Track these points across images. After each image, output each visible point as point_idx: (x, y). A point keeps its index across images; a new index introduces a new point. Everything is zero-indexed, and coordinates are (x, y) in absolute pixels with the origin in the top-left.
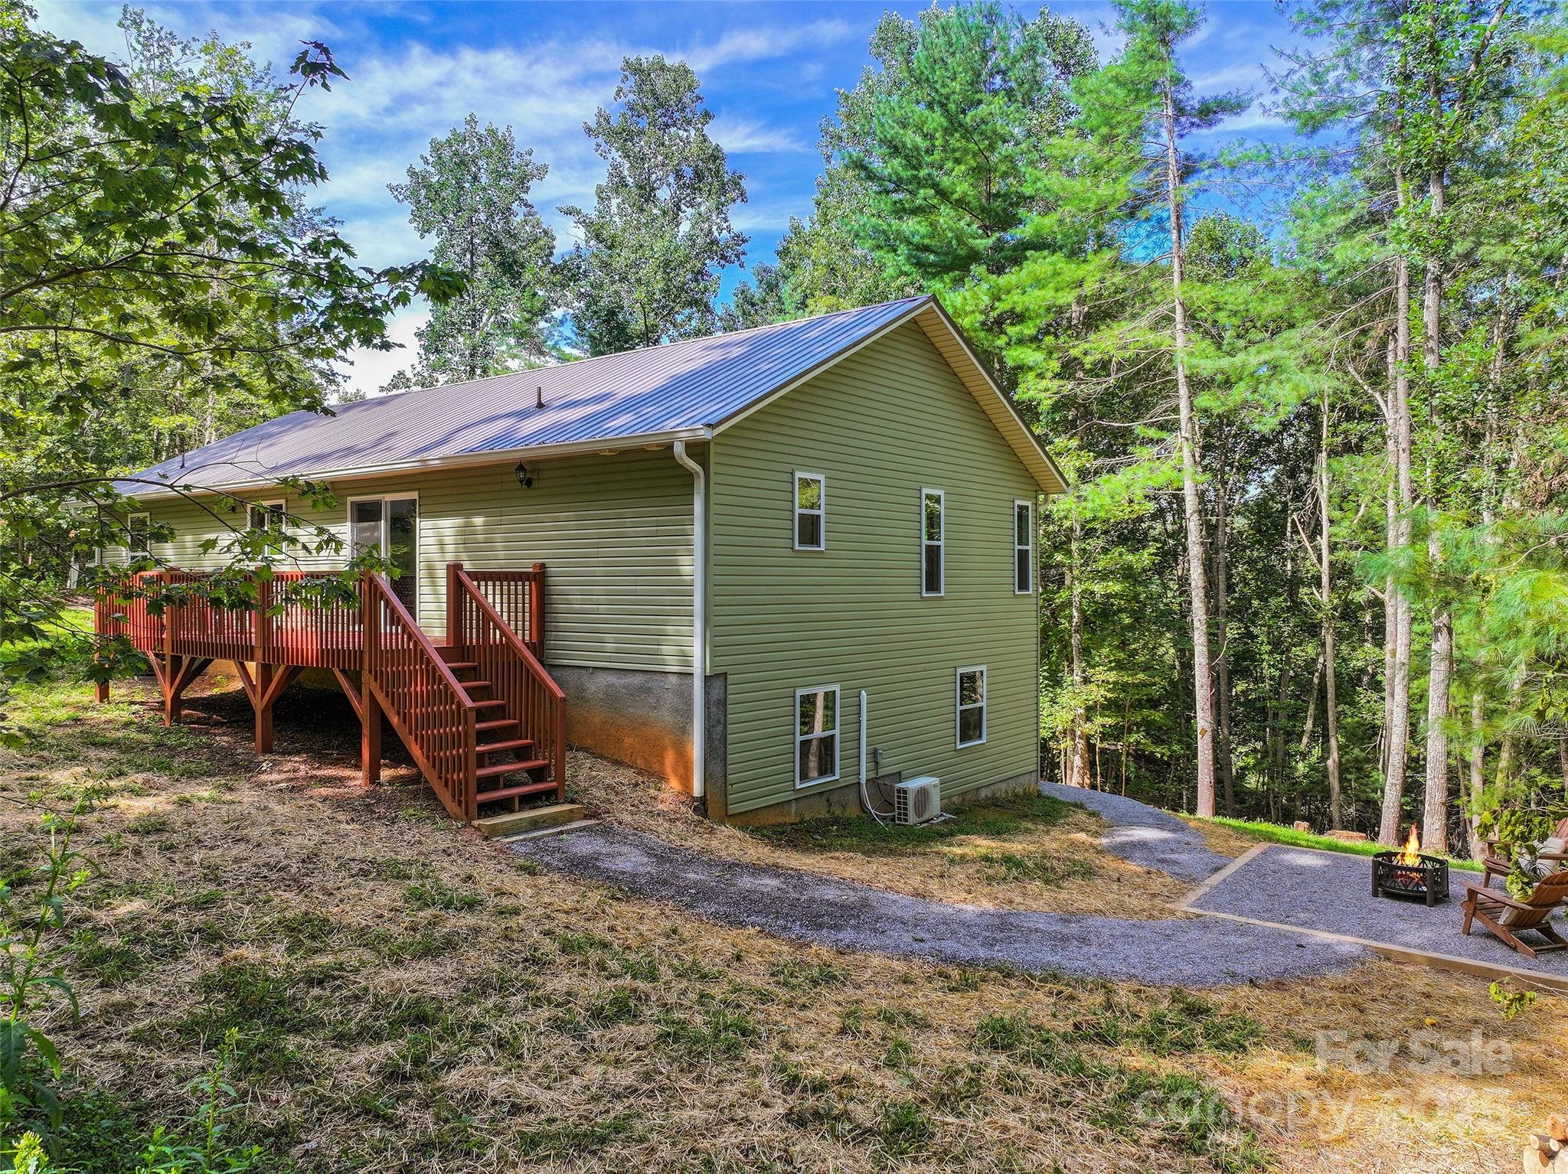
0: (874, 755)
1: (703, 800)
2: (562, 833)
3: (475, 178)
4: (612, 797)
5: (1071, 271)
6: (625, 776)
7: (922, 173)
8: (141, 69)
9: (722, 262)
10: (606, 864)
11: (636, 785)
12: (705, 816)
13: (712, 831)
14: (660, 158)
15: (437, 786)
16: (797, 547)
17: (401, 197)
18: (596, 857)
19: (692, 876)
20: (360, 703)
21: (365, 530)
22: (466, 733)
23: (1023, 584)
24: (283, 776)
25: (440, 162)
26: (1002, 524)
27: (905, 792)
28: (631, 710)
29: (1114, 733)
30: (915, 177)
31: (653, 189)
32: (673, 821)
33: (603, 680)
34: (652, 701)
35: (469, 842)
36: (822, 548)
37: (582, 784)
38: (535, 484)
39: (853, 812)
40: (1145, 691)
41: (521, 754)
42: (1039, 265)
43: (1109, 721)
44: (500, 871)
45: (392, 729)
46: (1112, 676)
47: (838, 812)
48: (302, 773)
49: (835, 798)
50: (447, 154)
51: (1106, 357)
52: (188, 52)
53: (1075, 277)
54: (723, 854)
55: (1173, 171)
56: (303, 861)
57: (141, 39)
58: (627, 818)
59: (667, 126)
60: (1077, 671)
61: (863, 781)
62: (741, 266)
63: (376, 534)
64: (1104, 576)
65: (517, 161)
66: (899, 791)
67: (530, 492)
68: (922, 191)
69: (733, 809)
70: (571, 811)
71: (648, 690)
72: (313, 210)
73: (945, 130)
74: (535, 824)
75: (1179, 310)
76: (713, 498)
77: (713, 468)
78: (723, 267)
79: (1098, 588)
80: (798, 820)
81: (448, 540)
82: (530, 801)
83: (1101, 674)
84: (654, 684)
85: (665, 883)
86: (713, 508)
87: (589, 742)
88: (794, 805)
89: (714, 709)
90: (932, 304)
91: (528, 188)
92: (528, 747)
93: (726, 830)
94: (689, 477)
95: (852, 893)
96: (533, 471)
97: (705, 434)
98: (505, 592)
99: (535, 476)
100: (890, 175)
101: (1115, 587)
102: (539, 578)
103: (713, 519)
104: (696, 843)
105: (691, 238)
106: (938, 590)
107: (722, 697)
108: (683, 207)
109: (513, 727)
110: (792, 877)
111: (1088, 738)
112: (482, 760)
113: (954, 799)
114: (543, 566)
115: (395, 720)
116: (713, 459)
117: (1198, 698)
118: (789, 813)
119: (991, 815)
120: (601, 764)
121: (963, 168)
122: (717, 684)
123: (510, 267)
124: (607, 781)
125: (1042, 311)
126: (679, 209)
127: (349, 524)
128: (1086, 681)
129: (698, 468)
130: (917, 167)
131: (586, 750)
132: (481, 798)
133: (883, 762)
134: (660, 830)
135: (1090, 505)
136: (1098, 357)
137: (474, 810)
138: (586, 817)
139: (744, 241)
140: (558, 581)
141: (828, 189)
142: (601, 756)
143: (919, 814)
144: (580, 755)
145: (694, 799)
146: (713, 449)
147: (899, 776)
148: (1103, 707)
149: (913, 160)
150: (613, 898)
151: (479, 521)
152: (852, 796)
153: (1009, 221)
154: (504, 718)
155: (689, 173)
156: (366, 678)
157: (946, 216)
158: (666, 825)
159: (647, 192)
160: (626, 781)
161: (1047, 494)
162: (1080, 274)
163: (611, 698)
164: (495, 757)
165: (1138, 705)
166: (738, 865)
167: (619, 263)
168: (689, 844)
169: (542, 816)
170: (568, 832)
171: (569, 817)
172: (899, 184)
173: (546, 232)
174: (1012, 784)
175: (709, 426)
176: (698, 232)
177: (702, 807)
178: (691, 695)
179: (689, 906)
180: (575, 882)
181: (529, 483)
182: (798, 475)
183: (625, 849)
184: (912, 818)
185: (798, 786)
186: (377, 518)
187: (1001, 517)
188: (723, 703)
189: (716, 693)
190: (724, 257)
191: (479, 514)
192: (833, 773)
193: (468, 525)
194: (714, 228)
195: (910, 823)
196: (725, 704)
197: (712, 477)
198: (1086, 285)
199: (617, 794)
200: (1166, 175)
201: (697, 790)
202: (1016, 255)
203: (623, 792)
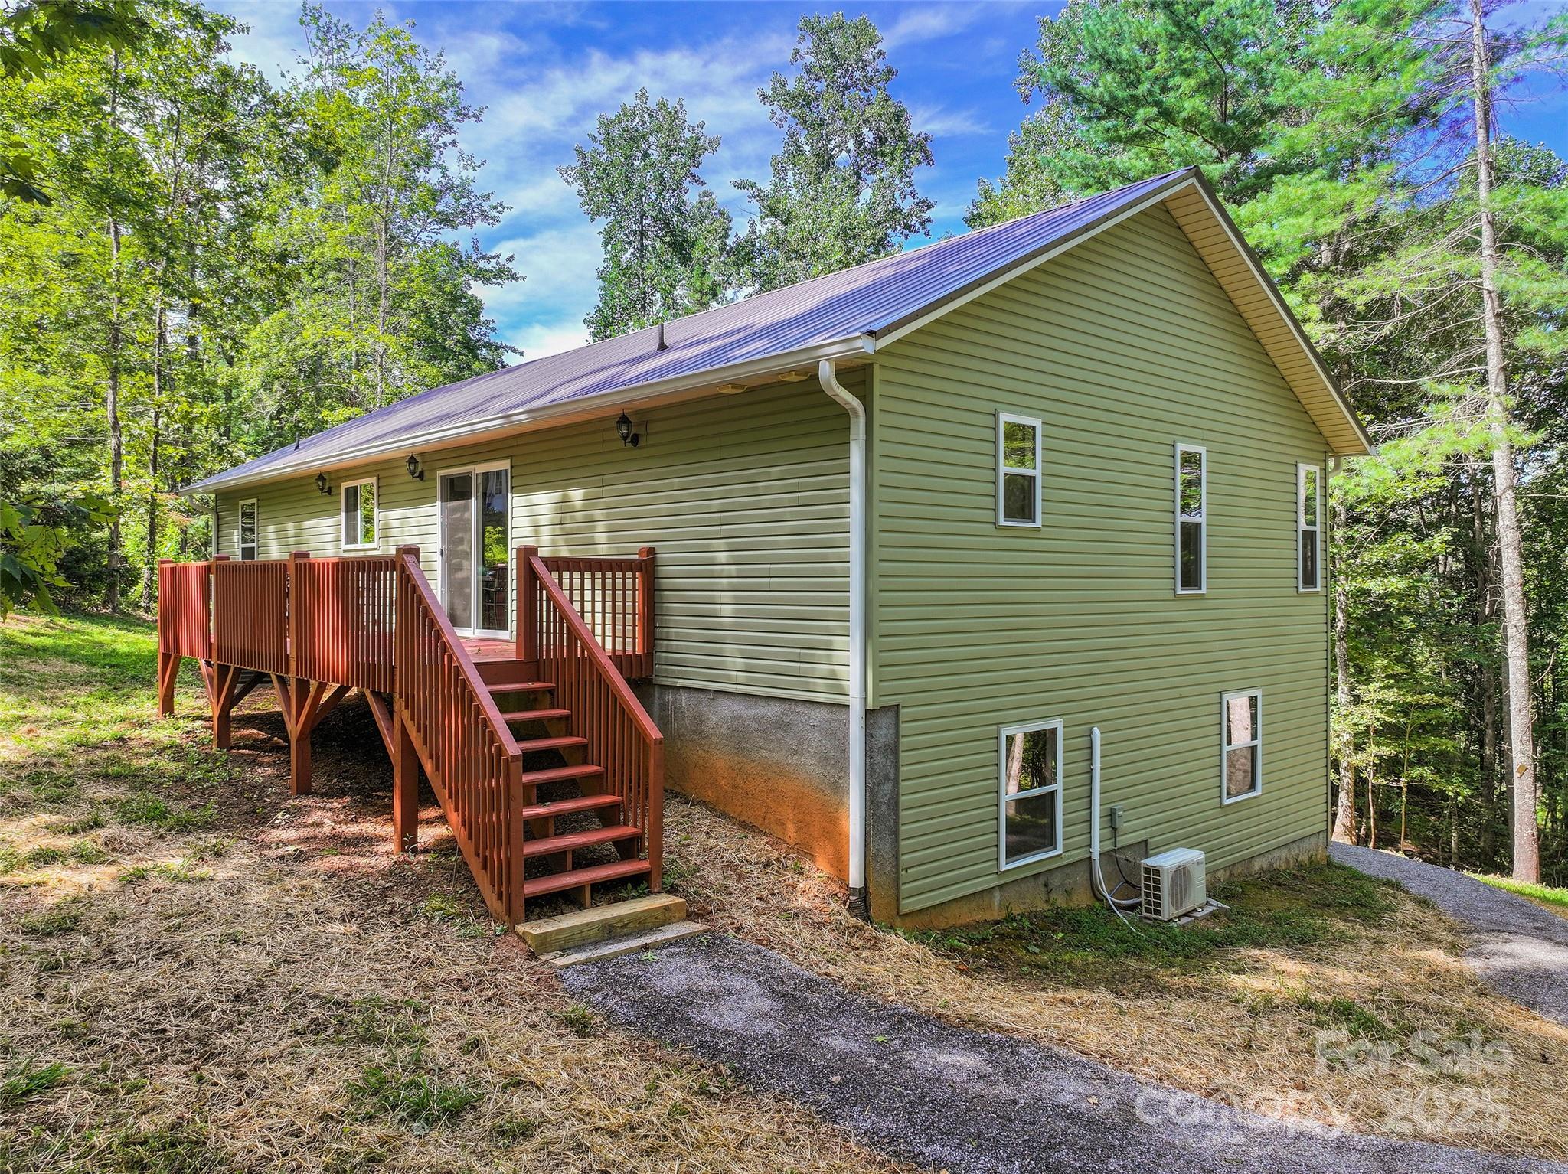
0: (1111, 818)
1: (864, 893)
2: (646, 948)
3: (646, 155)
4: (731, 883)
5: (1337, 192)
6: (756, 849)
7: (1142, 90)
8: (320, 64)
9: (906, 232)
10: (704, 1015)
11: (768, 864)
12: (867, 918)
13: (875, 944)
14: (839, 124)
15: (475, 865)
16: (1002, 522)
17: (570, 180)
18: (688, 998)
19: (837, 1042)
20: (392, 739)
21: (453, 511)
22: (508, 789)
23: (1309, 579)
24: (303, 832)
25: (609, 141)
26: (1281, 496)
27: (1157, 872)
28: (763, 753)
29: (1391, 766)
30: (1133, 97)
31: (831, 157)
32: (817, 926)
33: (727, 709)
34: (792, 742)
35: (504, 964)
36: (1038, 524)
37: (693, 859)
38: (642, 443)
39: (1081, 899)
40: (1433, 713)
41: (608, 816)
42: (1290, 189)
43: (1388, 751)
44: (534, 1026)
45: (425, 775)
46: (1391, 696)
47: (1061, 902)
48: (326, 830)
49: (1056, 881)
50: (616, 132)
51: (1387, 295)
52: (364, 44)
53: (1341, 200)
54: (890, 991)
55: (1478, 54)
56: (237, 998)
57: (320, 34)
58: (749, 920)
59: (847, 88)
60: (1343, 688)
61: (1096, 856)
62: (927, 234)
63: (466, 515)
64: (1380, 569)
65: (688, 135)
66: (1147, 870)
67: (636, 453)
68: (1141, 111)
69: (908, 905)
70: (667, 908)
71: (786, 727)
72: (482, 196)
73: (1171, 36)
74: (610, 931)
75: (1487, 231)
76: (878, 448)
77: (878, 403)
78: (907, 237)
79: (1376, 586)
80: (1003, 915)
81: (544, 520)
82: (609, 891)
83: (1372, 691)
84: (795, 718)
85: (792, 1058)
86: (878, 463)
87: (710, 795)
88: (997, 894)
89: (879, 759)
90: (1193, 180)
91: (699, 163)
92: (615, 807)
93: (897, 942)
94: (844, 415)
95: (1106, 1091)
96: (639, 424)
97: (868, 346)
98: (608, 586)
99: (642, 431)
100: (1102, 96)
101: (1397, 584)
102: (647, 567)
103: (878, 478)
104: (848, 969)
105: (872, 206)
106: (1197, 585)
107: (891, 740)
108: (863, 174)
109: (598, 776)
110: (1001, 1047)
111: (1357, 770)
112: (534, 830)
113: (1220, 875)
114: (651, 551)
115: (428, 767)
116: (878, 389)
117: (1514, 725)
118: (990, 907)
119: (1275, 901)
120: (724, 827)
121: (1192, 82)
122: (885, 722)
123: (681, 248)
124: (728, 857)
125: (1297, 245)
126: (859, 176)
127: (438, 503)
128: (1357, 700)
129: (856, 403)
130: (1133, 85)
131: (704, 804)
132: (532, 888)
133: (1123, 826)
134: (796, 943)
135: (1365, 481)
136: (1375, 295)
137: (519, 906)
138: (690, 916)
139: (929, 207)
140: (672, 575)
141: (1022, 146)
142: (723, 815)
143: (1177, 902)
144: (697, 811)
145: (852, 891)
146: (878, 374)
147: (1144, 848)
148: (1376, 731)
149: (1129, 74)
150: (703, 1092)
151: (577, 494)
152: (1081, 877)
153: (1247, 144)
154: (585, 762)
155: (868, 135)
156: (399, 703)
157: (1174, 140)
158: (807, 934)
159: (825, 161)
160: (753, 858)
161: (1338, 457)
162: (1347, 196)
163: (738, 734)
164: (564, 824)
165: (1423, 729)
166: (911, 1018)
167: (794, 237)
168: (837, 971)
169: (621, 918)
170: (657, 946)
171: (664, 918)
172: (1112, 108)
173: (722, 214)
174: (1295, 850)
175: (871, 333)
176: (880, 199)
177: (862, 903)
178: (846, 736)
179: (829, 1115)
180: (645, 1055)
181: (635, 440)
182: (1005, 417)
183: (737, 982)
184: (1168, 911)
185: (1004, 867)
186: (465, 495)
187: (1280, 487)
188: (894, 750)
189: (883, 735)
190: (907, 227)
191: (578, 485)
192: (1051, 843)
193: (565, 500)
194: (897, 194)
195: (1165, 916)
196: (896, 752)
197: (878, 418)
198: (1356, 208)
199: (740, 876)
200: (1470, 60)
201: (855, 878)
202: (1264, 180)
203: (747, 876)
